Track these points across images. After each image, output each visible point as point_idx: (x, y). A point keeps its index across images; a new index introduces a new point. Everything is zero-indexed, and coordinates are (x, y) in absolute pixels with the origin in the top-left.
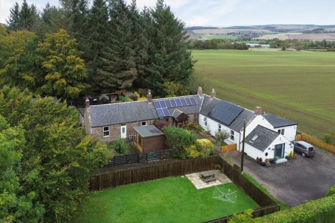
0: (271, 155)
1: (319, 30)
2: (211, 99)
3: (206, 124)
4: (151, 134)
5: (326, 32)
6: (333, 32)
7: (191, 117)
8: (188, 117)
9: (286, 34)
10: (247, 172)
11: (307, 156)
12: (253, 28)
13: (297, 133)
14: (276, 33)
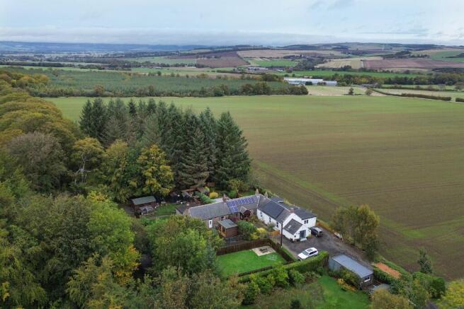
0: (298, 237)
2: (265, 199)
3: (261, 216)
4: (230, 226)
5: (413, 57)
7: (252, 212)
9: (361, 58)
10: (285, 247)
11: (318, 237)
13: (317, 221)
14: (348, 57)
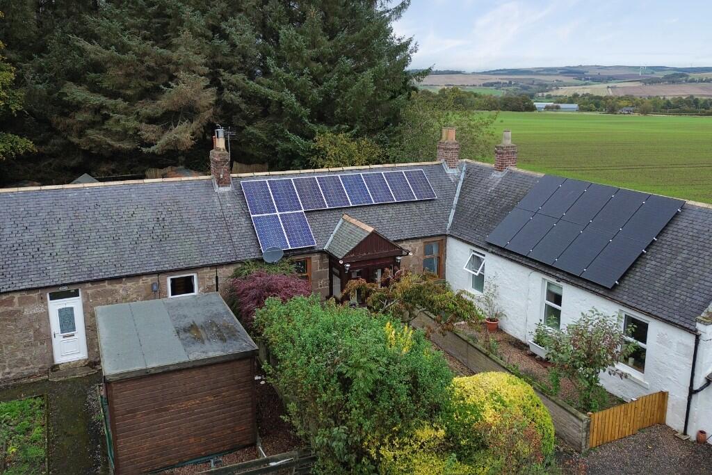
1: (678, 76)
2: (498, 176)
3: (479, 281)
5: (692, 81)
6: (708, 81)
7: (414, 251)
8: (400, 252)
9: (606, 85)
12: (539, 72)
14: (586, 84)
